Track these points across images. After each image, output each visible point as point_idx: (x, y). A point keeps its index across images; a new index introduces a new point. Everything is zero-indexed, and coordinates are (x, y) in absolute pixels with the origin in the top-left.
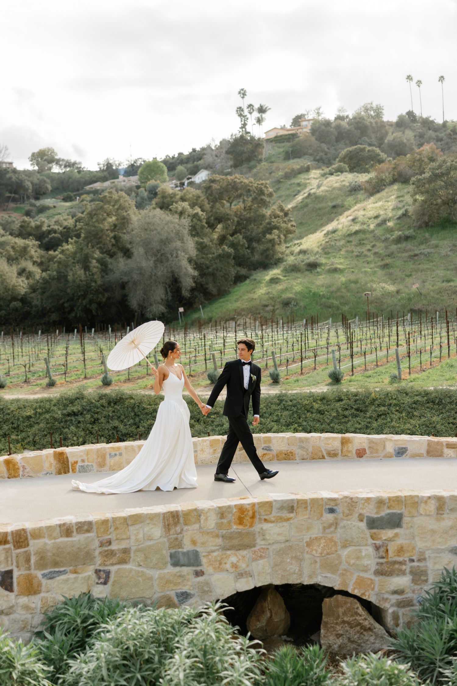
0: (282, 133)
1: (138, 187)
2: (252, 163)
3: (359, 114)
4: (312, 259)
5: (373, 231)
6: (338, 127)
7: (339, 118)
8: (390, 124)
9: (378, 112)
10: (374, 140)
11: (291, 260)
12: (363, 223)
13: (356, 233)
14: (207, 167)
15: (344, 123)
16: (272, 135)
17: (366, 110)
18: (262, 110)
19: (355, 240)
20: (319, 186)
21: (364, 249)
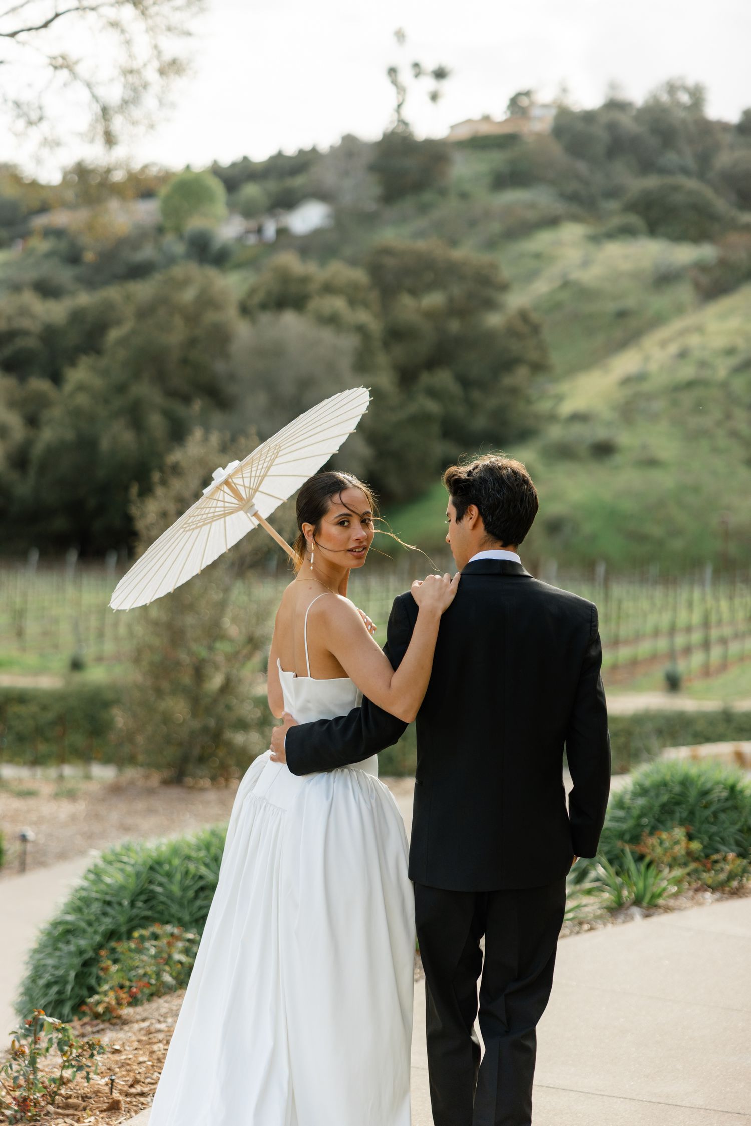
0: (485, 129)
1: (160, 230)
2: (427, 196)
3: (656, 100)
4: (601, 433)
5: (724, 385)
6: (612, 127)
7: (614, 105)
8: (725, 127)
9: (698, 95)
10: (690, 161)
11: (555, 433)
12: (703, 364)
13: (690, 384)
14: (322, 196)
15: (626, 121)
16: (464, 133)
17: (672, 88)
18: (440, 74)
19: (688, 399)
20: (586, 264)
21: (707, 421)
